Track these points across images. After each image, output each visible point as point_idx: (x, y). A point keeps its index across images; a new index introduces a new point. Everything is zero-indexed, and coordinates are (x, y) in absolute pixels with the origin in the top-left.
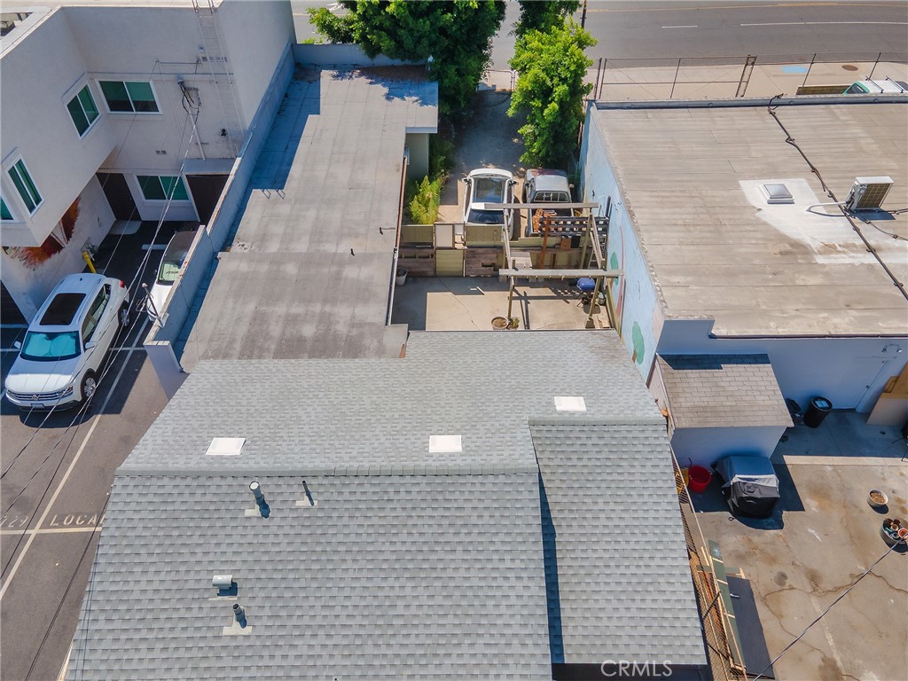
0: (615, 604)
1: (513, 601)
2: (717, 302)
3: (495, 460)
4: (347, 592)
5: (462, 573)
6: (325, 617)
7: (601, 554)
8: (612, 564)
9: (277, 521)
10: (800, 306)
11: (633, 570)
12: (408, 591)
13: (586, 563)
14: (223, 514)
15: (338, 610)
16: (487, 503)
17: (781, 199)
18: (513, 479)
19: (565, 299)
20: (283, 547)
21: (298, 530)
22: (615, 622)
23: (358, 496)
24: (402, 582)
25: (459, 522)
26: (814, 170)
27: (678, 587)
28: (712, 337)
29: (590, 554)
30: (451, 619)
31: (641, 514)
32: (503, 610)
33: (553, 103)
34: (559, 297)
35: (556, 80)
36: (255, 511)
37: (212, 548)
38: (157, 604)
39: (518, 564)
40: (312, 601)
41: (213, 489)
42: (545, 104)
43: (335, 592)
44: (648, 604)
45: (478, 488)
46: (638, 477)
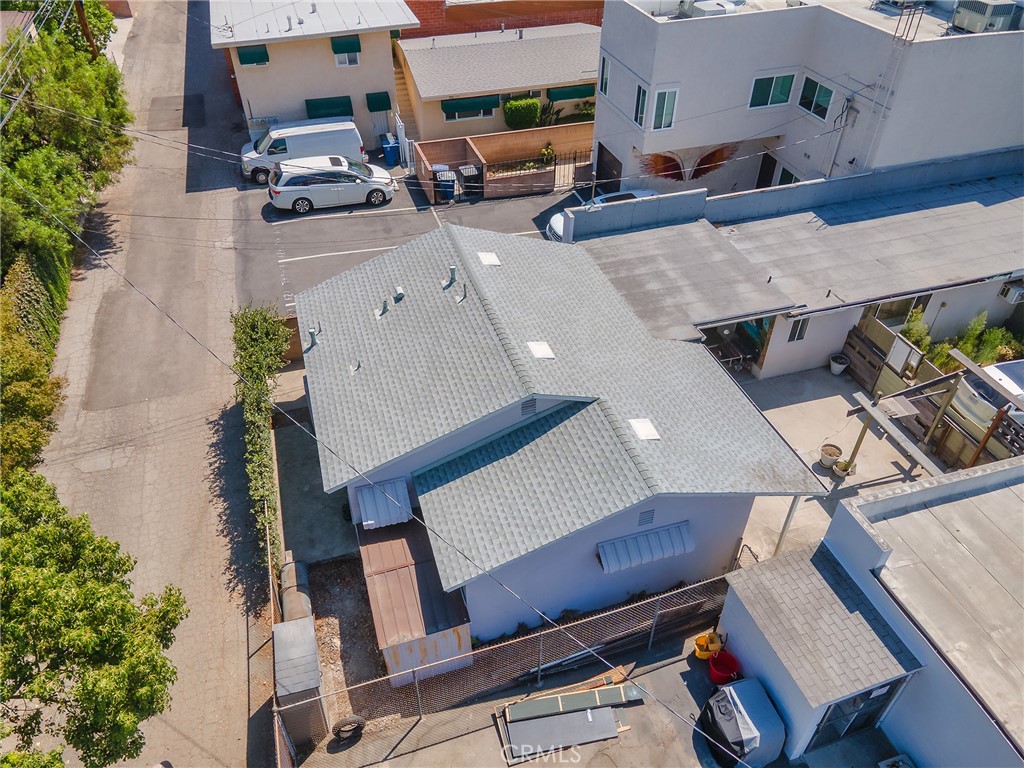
0: (470, 513)
6: (394, 343)
7: (507, 489)
8: (502, 500)
9: (443, 295)
11: (502, 516)
12: (420, 370)
13: (495, 483)
15: (399, 346)
20: (428, 306)
21: (441, 306)
22: (456, 517)
23: (472, 318)
24: (425, 365)
27: (499, 552)
28: (875, 573)
29: (504, 482)
30: (409, 398)
31: (553, 505)
36: (445, 283)
44: (477, 535)
46: (588, 491)
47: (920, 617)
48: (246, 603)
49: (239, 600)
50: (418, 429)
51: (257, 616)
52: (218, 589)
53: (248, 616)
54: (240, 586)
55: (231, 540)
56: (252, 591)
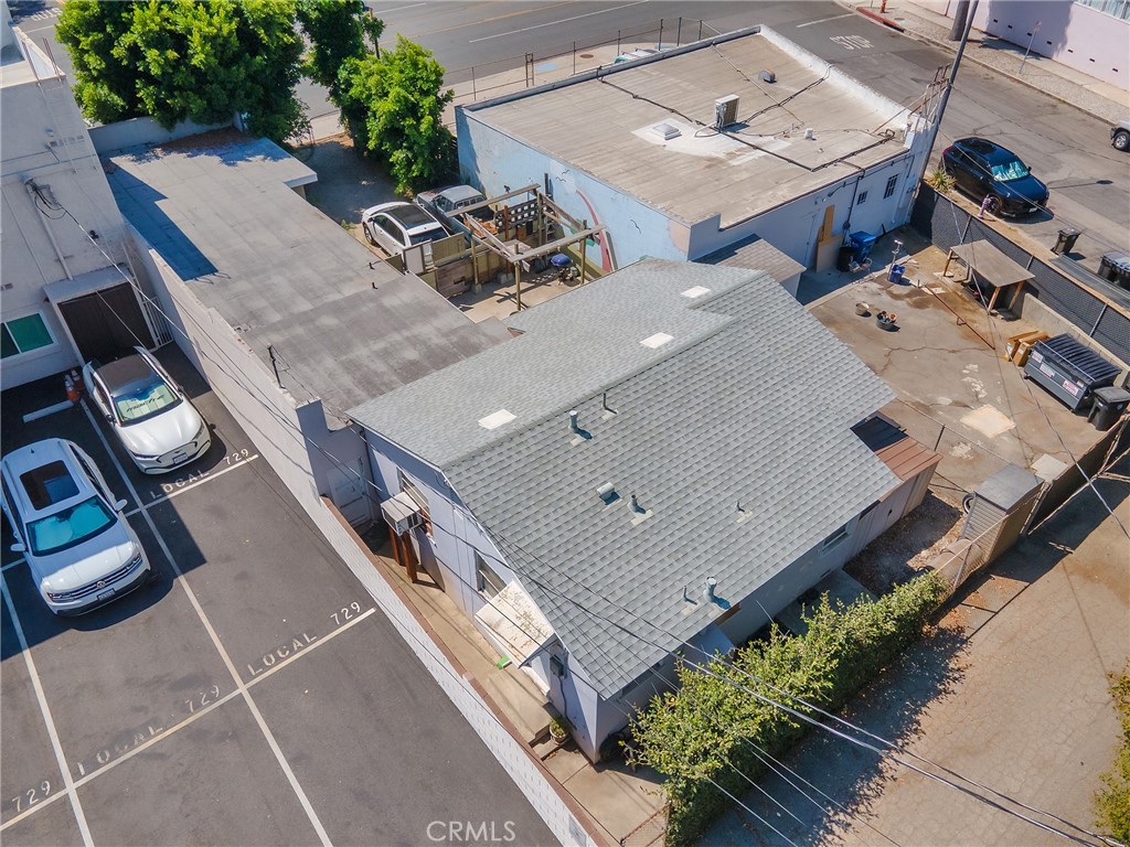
1: (793, 401)
2: (702, 210)
3: (689, 338)
4: (692, 453)
5: (750, 402)
6: (691, 475)
9: (601, 437)
10: (752, 193)
11: (822, 367)
12: (728, 431)
14: (557, 453)
15: (696, 467)
16: (728, 354)
17: (672, 134)
18: (730, 332)
19: (544, 283)
20: (622, 450)
21: (621, 434)
23: (642, 392)
24: (719, 428)
25: (721, 374)
26: (673, 111)
28: (721, 230)
30: (768, 433)
31: (799, 334)
32: (792, 409)
33: (426, 117)
34: (537, 285)
35: (417, 95)
36: (579, 439)
37: (572, 479)
38: (568, 536)
39: (777, 379)
40: (674, 472)
41: (532, 442)
42: (418, 120)
43: (684, 458)
44: (846, 382)
45: (714, 347)
46: (779, 312)
47: (741, 219)
48: (960, 649)
49: (962, 658)
50: (805, 410)
51: (961, 630)
52: (972, 686)
53: (968, 638)
54: (951, 666)
55: (916, 713)
56: (946, 650)
